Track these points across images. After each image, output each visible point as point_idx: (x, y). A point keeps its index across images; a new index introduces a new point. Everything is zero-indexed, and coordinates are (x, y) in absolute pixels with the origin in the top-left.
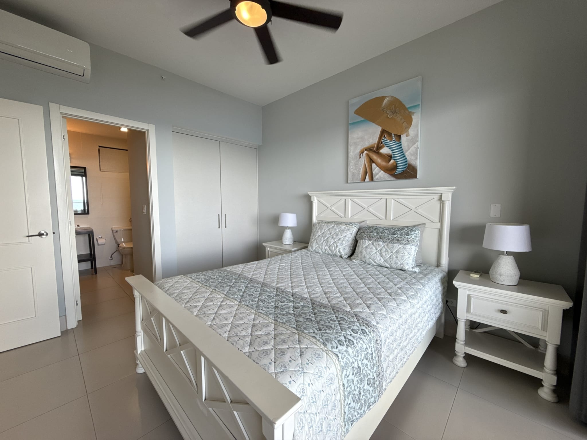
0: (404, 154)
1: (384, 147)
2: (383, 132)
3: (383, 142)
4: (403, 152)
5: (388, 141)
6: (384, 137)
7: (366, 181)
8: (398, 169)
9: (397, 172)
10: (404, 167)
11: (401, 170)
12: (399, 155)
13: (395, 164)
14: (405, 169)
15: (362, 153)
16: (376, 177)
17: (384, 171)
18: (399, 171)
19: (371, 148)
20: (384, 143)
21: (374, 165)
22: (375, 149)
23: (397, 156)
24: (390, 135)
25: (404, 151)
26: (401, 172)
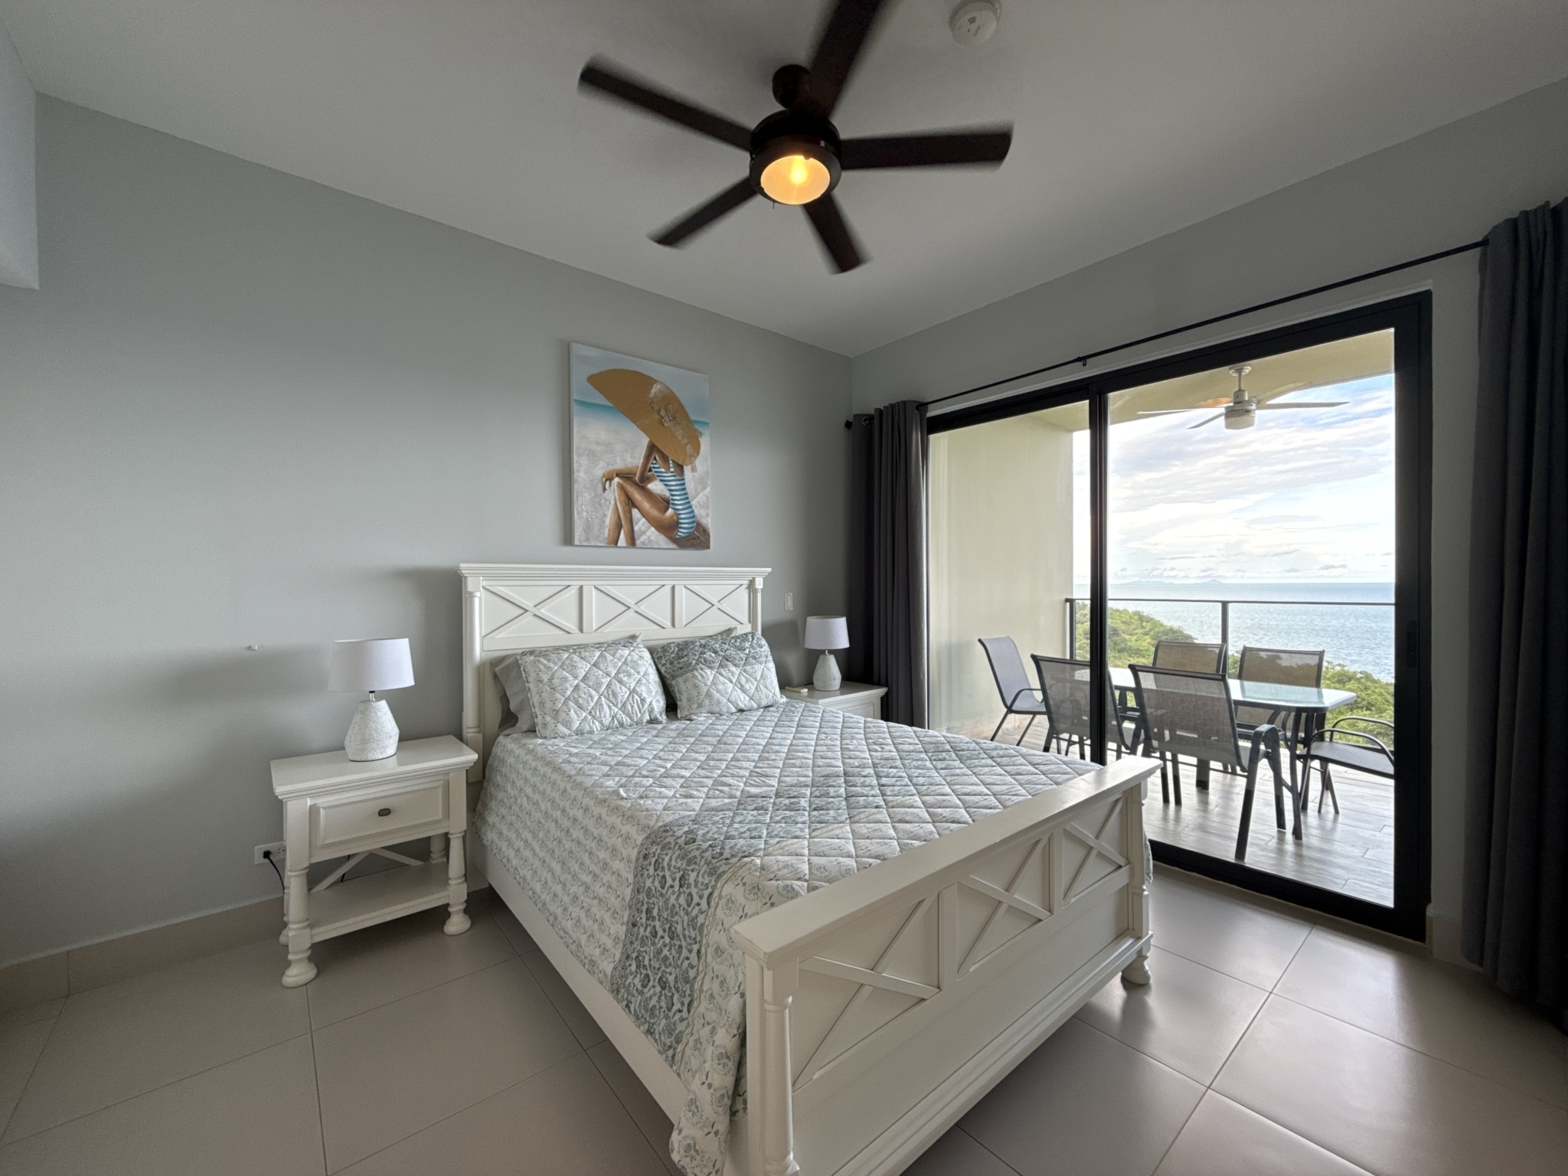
0: (689, 502)
1: (656, 479)
2: (652, 449)
3: (653, 470)
4: (687, 498)
5: (663, 470)
6: (655, 459)
7: (619, 544)
8: (681, 528)
9: (679, 534)
10: (690, 526)
11: (685, 531)
12: (682, 502)
13: (675, 518)
14: (692, 530)
15: (610, 479)
16: (642, 539)
17: (657, 528)
18: (682, 532)
19: (628, 474)
20: (655, 472)
21: (635, 512)
22: (637, 478)
23: (678, 501)
24: (665, 459)
25: (689, 495)
26: (686, 535)
